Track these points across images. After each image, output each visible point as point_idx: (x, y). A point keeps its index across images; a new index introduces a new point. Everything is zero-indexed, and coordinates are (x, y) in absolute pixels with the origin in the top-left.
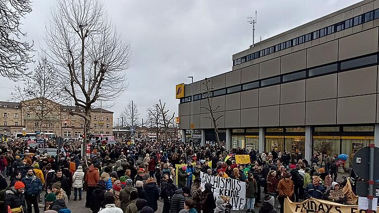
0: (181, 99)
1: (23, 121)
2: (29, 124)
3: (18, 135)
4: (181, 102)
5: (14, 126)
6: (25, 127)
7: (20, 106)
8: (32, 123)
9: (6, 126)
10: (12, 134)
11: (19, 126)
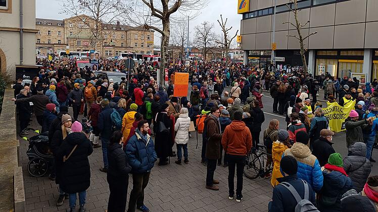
0: (244, 14)
1: (66, 39)
2: (72, 42)
3: (62, 54)
4: (244, 18)
5: (57, 44)
6: (68, 45)
7: (63, 24)
8: (75, 42)
9: (50, 44)
10: (56, 53)
11: (62, 44)
